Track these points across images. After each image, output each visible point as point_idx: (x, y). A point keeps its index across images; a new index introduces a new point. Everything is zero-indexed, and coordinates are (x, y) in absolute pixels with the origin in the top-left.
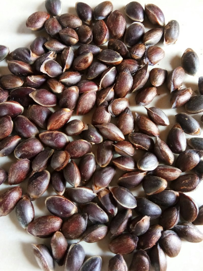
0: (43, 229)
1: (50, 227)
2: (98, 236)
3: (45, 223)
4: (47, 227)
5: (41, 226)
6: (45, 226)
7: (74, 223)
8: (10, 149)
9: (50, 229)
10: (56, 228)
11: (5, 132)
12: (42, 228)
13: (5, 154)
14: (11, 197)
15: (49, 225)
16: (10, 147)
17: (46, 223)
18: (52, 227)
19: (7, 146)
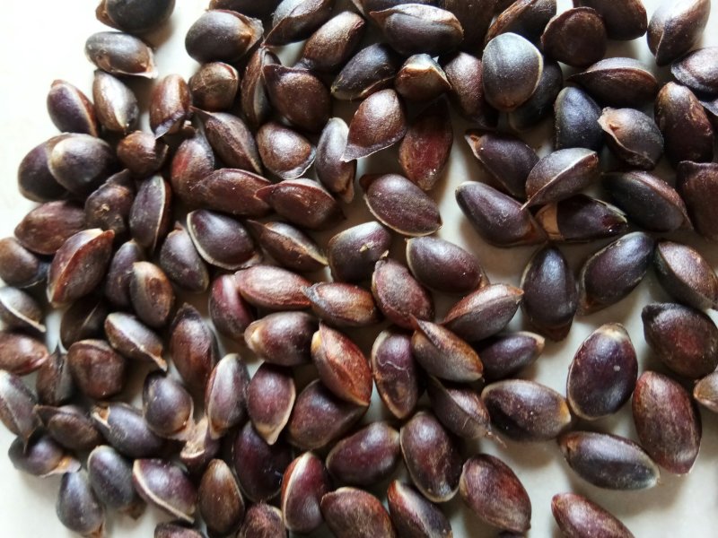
0: (677, 428)
1: (668, 407)
2: (697, 267)
3: (658, 423)
4: (671, 417)
5: (670, 433)
6: (667, 423)
7: (677, 342)
8: (427, 515)
9: (674, 408)
10: (670, 390)
11: (371, 511)
12: (674, 430)
13: (444, 531)
14: (585, 526)
15: (663, 410)
16: (423, 515)
17: (658, 420)
18: (667, 400)
19: (418, 526)
